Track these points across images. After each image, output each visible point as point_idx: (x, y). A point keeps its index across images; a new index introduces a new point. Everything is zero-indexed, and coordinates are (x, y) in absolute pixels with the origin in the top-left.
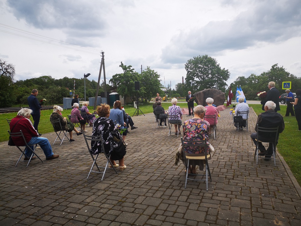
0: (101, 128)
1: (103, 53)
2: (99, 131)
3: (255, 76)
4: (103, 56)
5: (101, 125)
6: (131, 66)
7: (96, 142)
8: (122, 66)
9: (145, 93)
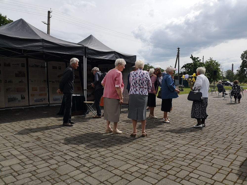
4: (179, 51)
6: (199, 58)
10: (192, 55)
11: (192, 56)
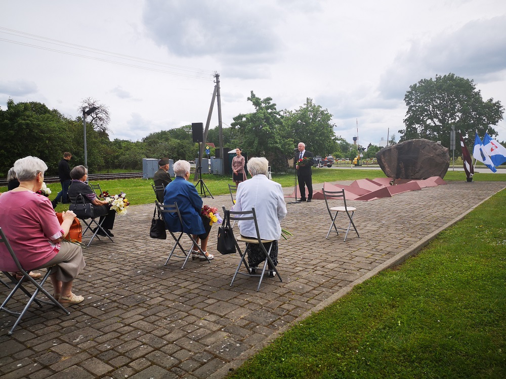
1: (217, 76)
4: (218, 82)
6: (271, 99)
8: (252, 98)
10: (252, 92)
11: (253, 96)
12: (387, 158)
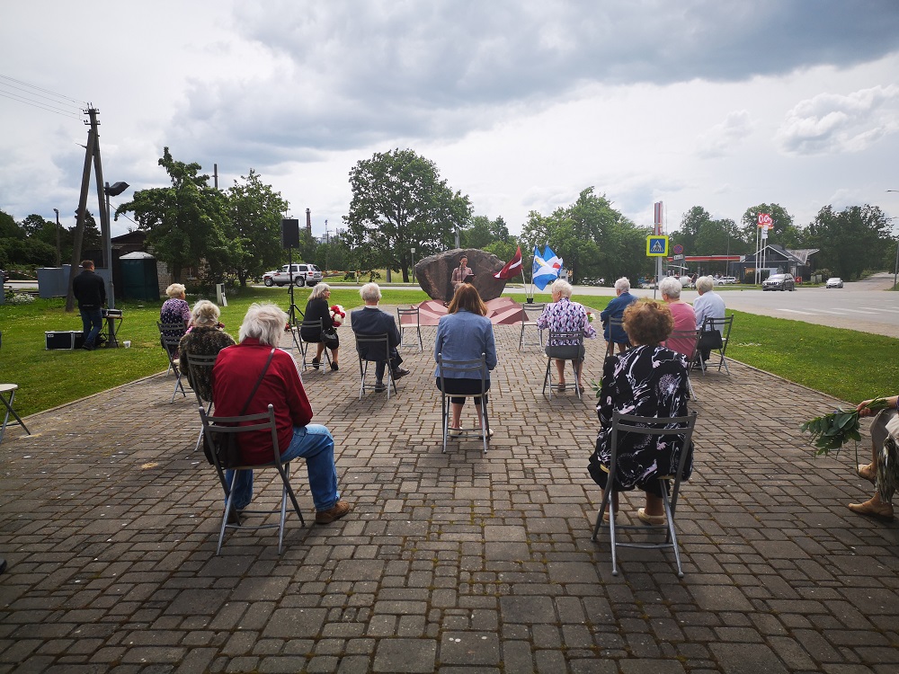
0: (672, 386)
1: (92, 113)
2: (662, 397)
3: (540, 219)
4: (94, 124)
5: (668, 377)
6: (200, 168)
7: (649, 438)
8: (166, 161)
9: (246, 258)
10: (166, 149)
11: (170, 156)
12: (432, 273)
